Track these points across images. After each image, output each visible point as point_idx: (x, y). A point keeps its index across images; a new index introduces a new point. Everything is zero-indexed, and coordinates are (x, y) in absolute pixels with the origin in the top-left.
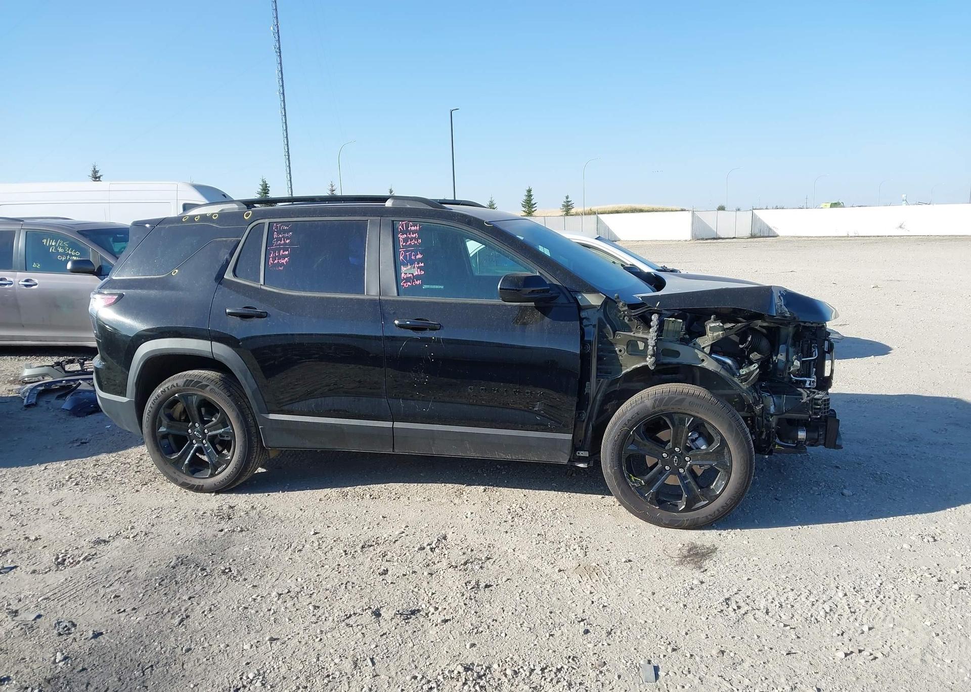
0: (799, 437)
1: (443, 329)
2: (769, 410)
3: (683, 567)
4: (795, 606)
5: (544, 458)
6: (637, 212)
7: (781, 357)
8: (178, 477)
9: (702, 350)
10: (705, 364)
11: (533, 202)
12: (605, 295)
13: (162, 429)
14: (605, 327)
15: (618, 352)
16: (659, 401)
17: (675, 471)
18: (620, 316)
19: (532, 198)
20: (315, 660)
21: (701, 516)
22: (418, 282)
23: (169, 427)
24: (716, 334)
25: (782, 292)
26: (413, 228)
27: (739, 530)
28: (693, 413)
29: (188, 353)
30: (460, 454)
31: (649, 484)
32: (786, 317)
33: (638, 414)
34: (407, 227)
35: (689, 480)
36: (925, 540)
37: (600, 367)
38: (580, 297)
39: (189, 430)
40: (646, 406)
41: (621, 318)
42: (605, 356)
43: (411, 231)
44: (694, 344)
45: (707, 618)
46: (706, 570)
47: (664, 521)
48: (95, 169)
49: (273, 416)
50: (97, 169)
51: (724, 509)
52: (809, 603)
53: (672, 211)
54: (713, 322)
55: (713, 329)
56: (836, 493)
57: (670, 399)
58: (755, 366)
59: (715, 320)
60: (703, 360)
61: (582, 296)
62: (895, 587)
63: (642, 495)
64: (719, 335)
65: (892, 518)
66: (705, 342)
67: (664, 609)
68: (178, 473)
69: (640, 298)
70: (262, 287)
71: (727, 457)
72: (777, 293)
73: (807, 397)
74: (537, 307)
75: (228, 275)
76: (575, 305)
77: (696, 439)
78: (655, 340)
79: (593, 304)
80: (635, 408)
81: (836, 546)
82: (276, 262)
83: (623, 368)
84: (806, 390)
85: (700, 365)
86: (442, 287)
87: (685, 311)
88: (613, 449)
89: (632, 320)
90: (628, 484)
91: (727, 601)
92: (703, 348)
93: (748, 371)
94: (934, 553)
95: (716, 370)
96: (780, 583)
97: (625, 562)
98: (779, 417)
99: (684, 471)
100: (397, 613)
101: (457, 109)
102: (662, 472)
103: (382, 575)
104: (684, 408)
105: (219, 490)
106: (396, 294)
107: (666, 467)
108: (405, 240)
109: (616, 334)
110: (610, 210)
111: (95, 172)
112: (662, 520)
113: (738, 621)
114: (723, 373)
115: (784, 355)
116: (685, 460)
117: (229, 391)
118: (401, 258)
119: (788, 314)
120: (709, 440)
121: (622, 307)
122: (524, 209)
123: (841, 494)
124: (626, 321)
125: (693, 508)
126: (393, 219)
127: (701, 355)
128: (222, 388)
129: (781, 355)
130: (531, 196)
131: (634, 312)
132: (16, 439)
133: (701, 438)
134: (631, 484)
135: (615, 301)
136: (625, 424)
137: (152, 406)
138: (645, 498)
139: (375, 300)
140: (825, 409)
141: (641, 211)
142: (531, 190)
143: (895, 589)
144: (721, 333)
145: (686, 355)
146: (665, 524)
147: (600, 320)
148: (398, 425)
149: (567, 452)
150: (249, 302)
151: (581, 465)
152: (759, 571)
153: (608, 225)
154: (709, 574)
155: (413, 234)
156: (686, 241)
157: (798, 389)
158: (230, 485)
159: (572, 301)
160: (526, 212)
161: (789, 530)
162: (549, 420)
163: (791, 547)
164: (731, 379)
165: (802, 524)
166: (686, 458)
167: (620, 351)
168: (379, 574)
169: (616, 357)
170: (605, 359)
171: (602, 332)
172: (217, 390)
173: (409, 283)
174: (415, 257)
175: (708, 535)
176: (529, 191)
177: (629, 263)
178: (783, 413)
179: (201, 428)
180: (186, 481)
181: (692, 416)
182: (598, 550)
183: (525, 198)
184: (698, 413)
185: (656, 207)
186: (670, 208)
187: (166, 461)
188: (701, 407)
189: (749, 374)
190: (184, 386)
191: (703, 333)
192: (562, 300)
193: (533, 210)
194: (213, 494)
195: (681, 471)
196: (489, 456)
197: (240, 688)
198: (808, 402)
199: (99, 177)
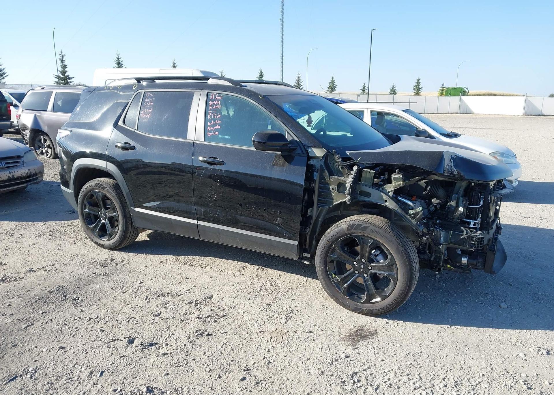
0: (462, 262)
1: (225, 165)
2: (440, 241)
3: (343, 343)
4: (401, 388)
5: (283, 255)
6: (492, 96)
7: (453, 203)
8: (93, 238)
9: (387, 194)
10: (387, 204)
11: (420, 87)
12: (326, 150)
13: (87, 210)
14: (324, 172)
15: (331, 190)
16: (351, 227)
17: (361, 274)
18: (336, 165)
19: (420, 84)
20: (72, 366)
21: (375, 308)
22: (216, 133)
23: (89, 209)
24: (398, 183)
25: (453, 156)
26: (218, 98)
27: (402, 322)
28: (373, 237)
29: (96, 168)
30: (236, 245)
31: (344, 281)
32: (454, 174)
33: (338, 234)
34: (215, 97)
35: (370, 282)
36: (540, 353)
37: (319, 199)
38: (310, 150)
39: (99, 212)
40: (343, 228)
41: (337, 167)
42: (323, 192)
43: (217, 100)
44: (383, 189)
45: (331, 385)
46: (358, 348)
47: (351, 307)
48: (174, 62)
49: (137, 209)
50: (175, 62)
51: (390, 306)
52: (413, 387)
53: (516, 96)
54: (396, 175)
55: (396, 179)
56: (495, 305)
57: (359, 226)
58: (420, 209)
59: (398, 173)
60: (386, 201)
61: (311, 149)
62: (489, 387)
63: (339, 288)
64: (400, 184)
65: (525, 331)
66: (390, 188)
67: (307, 372)
68: (93, 236)
69: (348, 154)
70: (136, 131)
71: (395, 270)
72: (449, 157)
73: (466, 234)
74: (282, 155)
75: (120, 123)
76: (306, 155)
77: (378, 255)
78: (351, 184)
79: (317, 155)
80: (336, 229)
81: (466, 346)
82: (144, 116)
83: (334, 201)
84: (467, 229)
85: (383, 204)
86: (230, 137)
87: (377, 165)
88: (321, 255)
89: (344, 169)
90: (330, 279)
91: (354, 375)
92: (389, 192)
93: (414, 212)
94: (541, 364)
95: (395, 209)
96: (403, 368)
97: (307, 333)
98: (447, 246)
99: (367, 276)
100: (141, 343)
101: (375, 29)
102: (353, 274)
103: (155, 316)
104: (367, 233)
105: (112, 248)
106: (203, 140)
107: (356, 271)
108: (213, 106)
109: (331, 178)
110: (474, 94)
111: (174, 64)
112: (350, 307)
113: (351, 392)
114: (400, 211)
115: (455, 202)
116: (368, 268)
117: (116, 192)
118: (209, 117)
119: (456, 173)
120: (385, 257)
121: (337, 159)
122: (414, 91)
123: (498, 306)
124: (340, 169)
125: (371, 302)
126: (208, 91)
127: (385, 197)
128: (113, 190)
129: (453, 202)
130: (419, 83)
131: (345, 163)
132: (45, 206)
133: (381, 255)
134: (332, 279)
135: (333, 154)
136: (329, 239)
137: (81, 196)
138: (340, 290)
139: (191, 143)
140: (481, 244)
141: (495, 95)
142: (420, 80)
143: (488, 389)
144: (401, 182)
145: (375, 196)
146: (351, 309)
147: (321, 166)
148: (201, 223)
149: (295, 253)
150: (128, 140)
151: (306, 262)
152: (394, 355)
153: (467, 103)
154: (357, 351)
155: (217, 102)
156: (519, 116)
157: (462, 228)
158: (116, 247)
159: (304, 152)
160: (415, 93)
161: (439, 327)
162: (284, 230)
163: (431, 341)
164: (405, 216)
165: (451, 325)
166: (369, 267)
167: (333, 189)
168: (154, 315)
169: (330, 193)
170: (323, 193)
171: (323, 175)
172: (110, 190)
173: (211, 134)
174: (217, 117)
175: (378, 322)
176: (419, 80)
177: (422, 128)
178: (449, 244)
179: (104, 212)
180: (97, 241)
181: (373, 239)
182: (296, 321)
183: (415, 84)
184: (376, 237)
185: (505, 93)
186: (515, 94)
187: (88, 228)
188: (378, 234)
189: (416, 214)
190: (95, 187)
191: (389, 181)
192: (299, 151)
193: (420, 92)
194: (109, 250)
195: (365, 275)
196: (251, 249)
197: (18, 377)
198: (466, 238)
199: (176, 67)
